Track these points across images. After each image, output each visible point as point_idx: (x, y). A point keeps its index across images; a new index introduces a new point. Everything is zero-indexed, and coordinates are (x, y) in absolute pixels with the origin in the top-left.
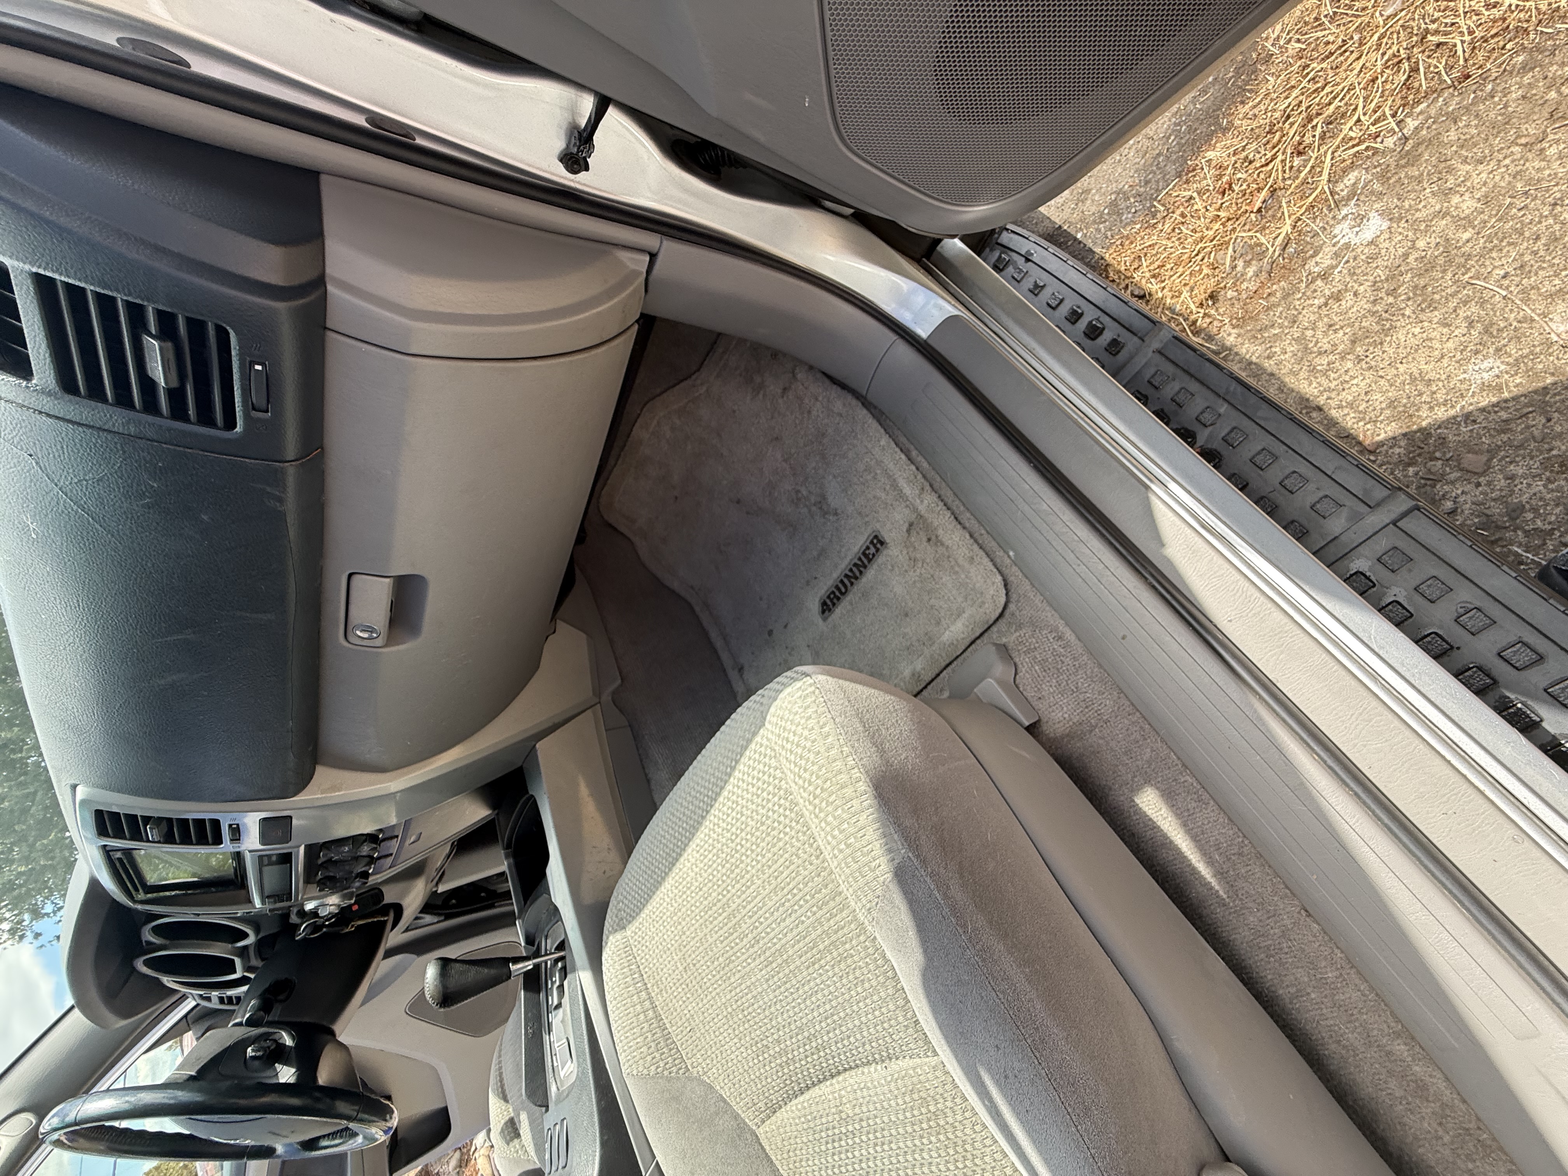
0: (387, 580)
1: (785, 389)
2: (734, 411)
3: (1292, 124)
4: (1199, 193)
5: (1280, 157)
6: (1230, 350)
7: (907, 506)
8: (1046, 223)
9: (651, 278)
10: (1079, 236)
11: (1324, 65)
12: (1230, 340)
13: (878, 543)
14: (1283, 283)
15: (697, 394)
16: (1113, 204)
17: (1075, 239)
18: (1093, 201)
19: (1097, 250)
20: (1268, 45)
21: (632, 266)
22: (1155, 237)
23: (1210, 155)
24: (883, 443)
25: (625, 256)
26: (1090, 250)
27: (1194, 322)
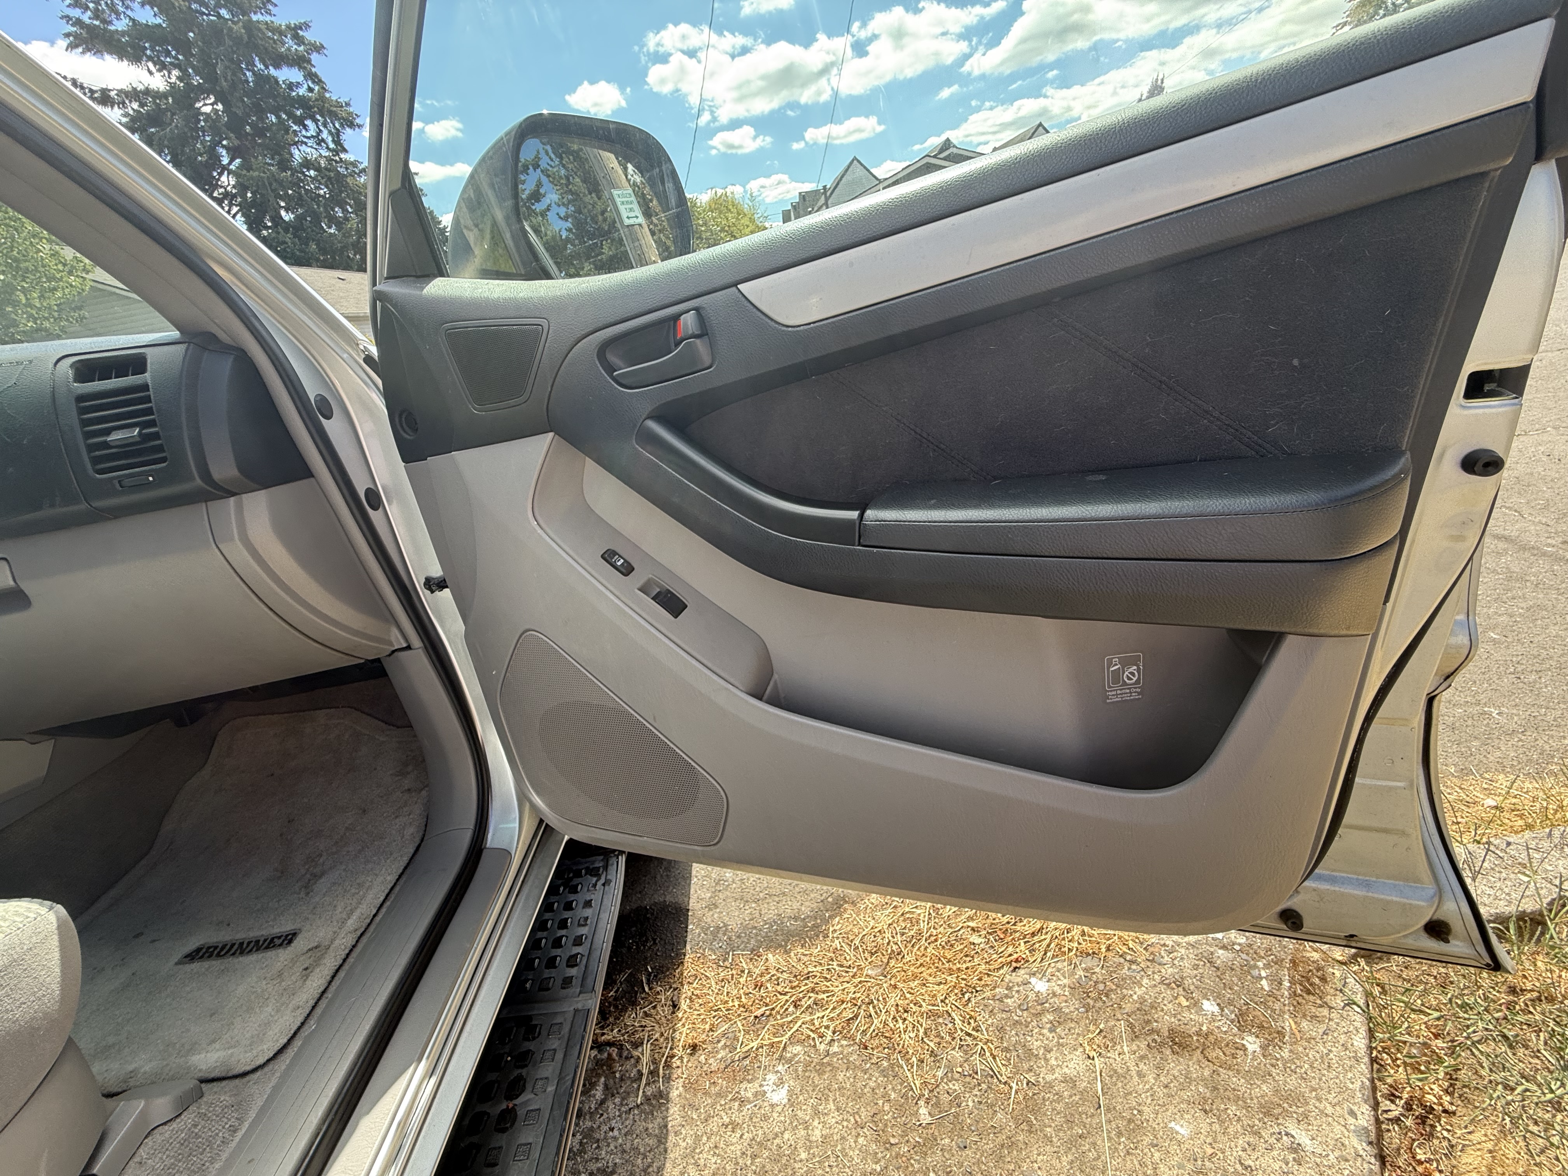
0: (12, 583)
1: (409, 790)
2: (375, 769)
3: (806, 984)
4: (749, 972)
5: (787, 997)
6: (668, 1101)
7: (335, 933)
8: (686, 899)
9: (396, 653)
10: (690, 927)
11: (837, 968)
12: (674, 1094)
13: (289, 939)
14: (725, 1082)
15: (377, 737)
16: (718, 928)
17: (687, 927)
18: (713, 915)
19: (688, 947)
20: (831, 929)
21: (393, 639)
22: (713, 974)
23: (770, 956)
24: (389, 878)
25: (395, 631)
26: (685, 942)
27: (673, 1056)
